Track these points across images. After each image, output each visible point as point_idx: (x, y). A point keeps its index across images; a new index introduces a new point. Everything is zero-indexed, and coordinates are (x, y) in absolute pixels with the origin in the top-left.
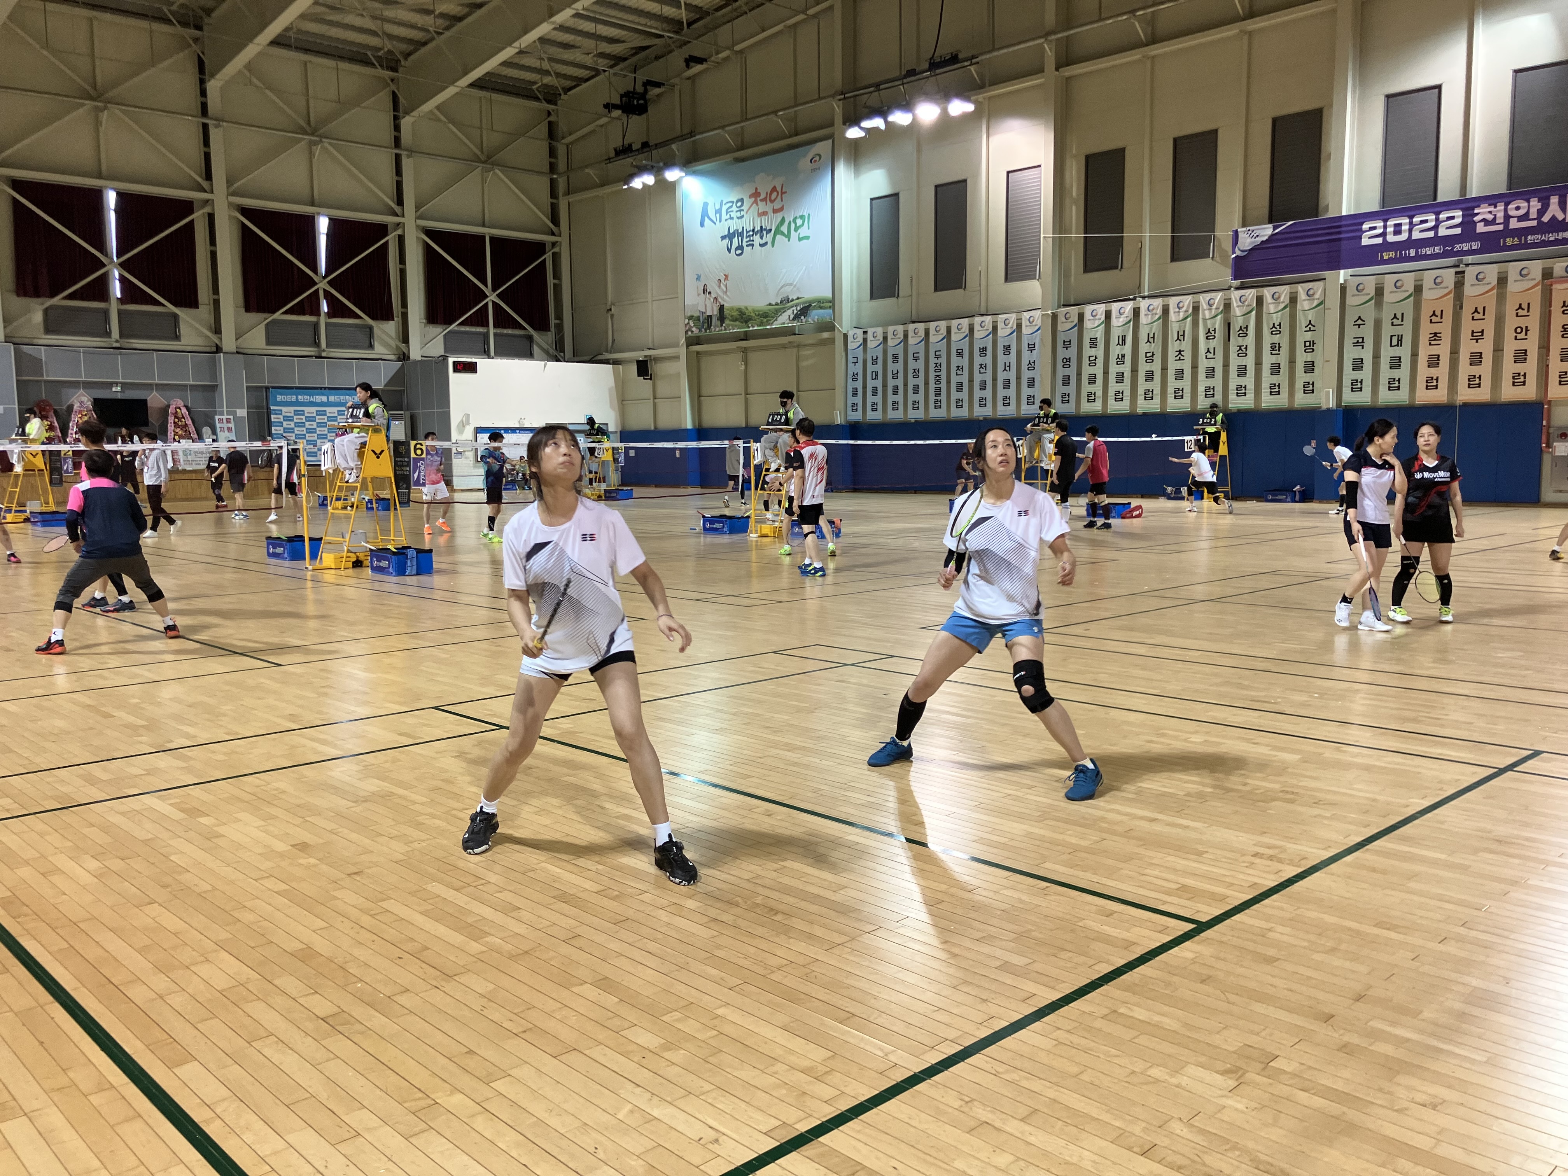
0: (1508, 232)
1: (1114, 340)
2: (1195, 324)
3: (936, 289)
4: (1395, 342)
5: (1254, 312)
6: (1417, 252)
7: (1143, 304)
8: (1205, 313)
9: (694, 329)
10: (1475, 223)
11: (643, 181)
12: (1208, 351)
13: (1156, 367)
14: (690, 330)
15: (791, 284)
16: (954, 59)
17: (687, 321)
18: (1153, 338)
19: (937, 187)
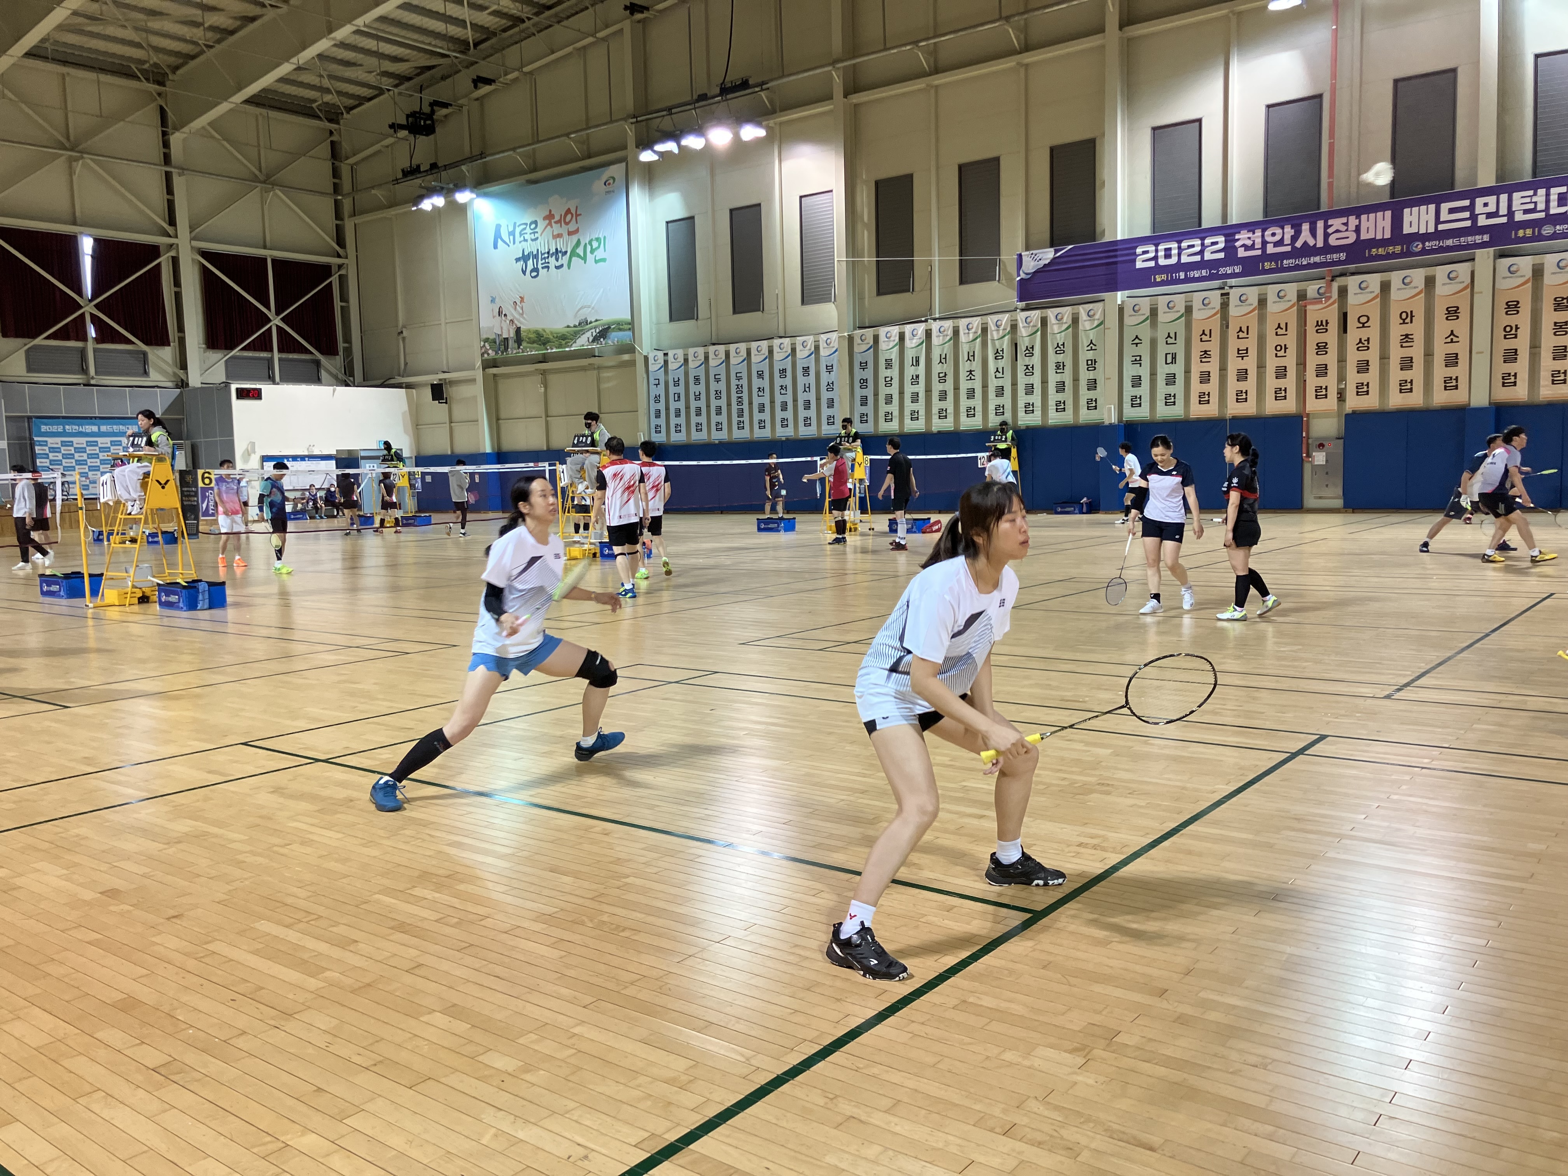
0: (1265, 256)
1: (908, 361)
2: (984, 344)
3: (735, 312)
4: (1169, 361)
5: (1039, 333)
6: (1186, 275)
7: (935, 326)
8: (993, 334)
9: (490, 352)
10: (1236, 249)
11: (433, 203)
12: (997, 371)
13: (949, 386)
14: (486, 352)
15: (589, 307)
16: (744, 85)
17: (482, 343)
18: (945, 358)
19: (731, 211)
